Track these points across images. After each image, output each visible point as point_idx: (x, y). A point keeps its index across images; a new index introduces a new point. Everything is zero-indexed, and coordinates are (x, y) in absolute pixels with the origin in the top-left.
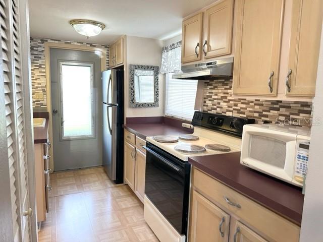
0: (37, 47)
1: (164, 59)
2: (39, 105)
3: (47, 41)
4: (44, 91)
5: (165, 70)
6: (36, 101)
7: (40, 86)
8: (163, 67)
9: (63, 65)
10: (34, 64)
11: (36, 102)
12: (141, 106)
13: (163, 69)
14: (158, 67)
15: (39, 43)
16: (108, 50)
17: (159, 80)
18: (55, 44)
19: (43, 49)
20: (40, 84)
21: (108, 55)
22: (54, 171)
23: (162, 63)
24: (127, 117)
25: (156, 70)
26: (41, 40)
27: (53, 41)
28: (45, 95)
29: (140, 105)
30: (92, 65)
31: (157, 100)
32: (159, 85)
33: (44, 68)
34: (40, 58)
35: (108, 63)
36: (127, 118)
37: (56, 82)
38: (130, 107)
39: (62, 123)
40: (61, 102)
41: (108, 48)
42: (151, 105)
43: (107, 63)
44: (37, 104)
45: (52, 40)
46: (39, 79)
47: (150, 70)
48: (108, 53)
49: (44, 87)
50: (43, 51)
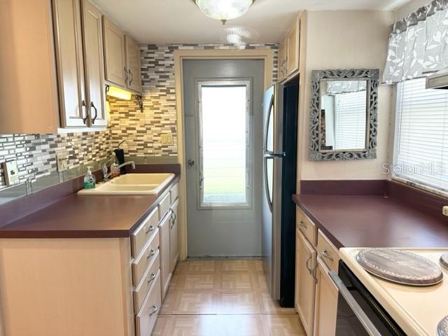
0: (164, 60)
1: (394, 49)
2: (167, 153)
3: (177, 48)
4: (173, 130)
5: (396, 74)
6: (163, 147)
7: (168, 122)
8: (392, 70)
9: (203, 86)
10: (160, 88)
11: (162, 149)
12: (334, 157)
13: (390, 74)
14: (377, 71)
15: (167, 53)
16: (276, 52)
17: (378, 100)
18: (190, 52)
19: (172, 62)
20: (168, 120)
21: (276, 62)
22: (188, 257)
23: (389, 59)
24: (303, 179)
25: (372, 77)
26: (169, 48)
27: (187, 48)
28: (175, 138)
29: (331, 155)
30: (248, 83)
31: (371, 143)
32: (378, 111)
33: (174, 93)
34: (168, 77)
35: (276, 76)
36: (302, 182)
37: (192, 116)
38: (311, 159)
39: (201, 181)
40: (199, 147)
41: (277, 48)
42: (359, 155)
43: (274, 76)
44: (164, 151)
45: (185, 45)
46: (167, 111)
47: (358, 79)
48: (276, 57)
49: (173, 124)
50: (172, 65)
